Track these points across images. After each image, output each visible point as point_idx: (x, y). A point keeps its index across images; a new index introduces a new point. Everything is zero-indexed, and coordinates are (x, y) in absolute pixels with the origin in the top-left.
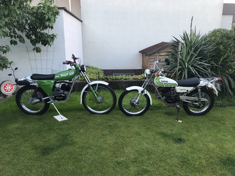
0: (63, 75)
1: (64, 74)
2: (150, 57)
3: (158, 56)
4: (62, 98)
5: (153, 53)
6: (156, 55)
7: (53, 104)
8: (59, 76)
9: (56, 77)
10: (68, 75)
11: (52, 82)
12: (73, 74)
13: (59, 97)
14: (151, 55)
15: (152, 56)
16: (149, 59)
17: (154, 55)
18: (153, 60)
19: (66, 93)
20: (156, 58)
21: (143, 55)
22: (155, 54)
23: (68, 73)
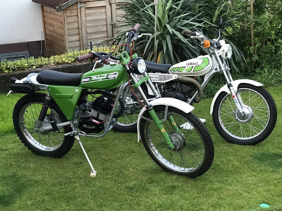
0: (97, 77)
1: (99, 76)
2: (68, 13)
3: (83, 9)
4: (94, 127)
5: (74, 5)
6: (79, 7)
7: (78, 139)
8: (88, 79)
9: (83, 80)
10: (105, 77)
11: (77, 90)
12: (116, 76)
13: (87, 126)
14: (69, 9)
15: (72, 11)
16: (65, 17)
17: (75, 7)
18: (74, 18)
19: (102, 117)
20: (79, 15)
21: (42, 8)
22: (76, 5)
23: (106, 75)
